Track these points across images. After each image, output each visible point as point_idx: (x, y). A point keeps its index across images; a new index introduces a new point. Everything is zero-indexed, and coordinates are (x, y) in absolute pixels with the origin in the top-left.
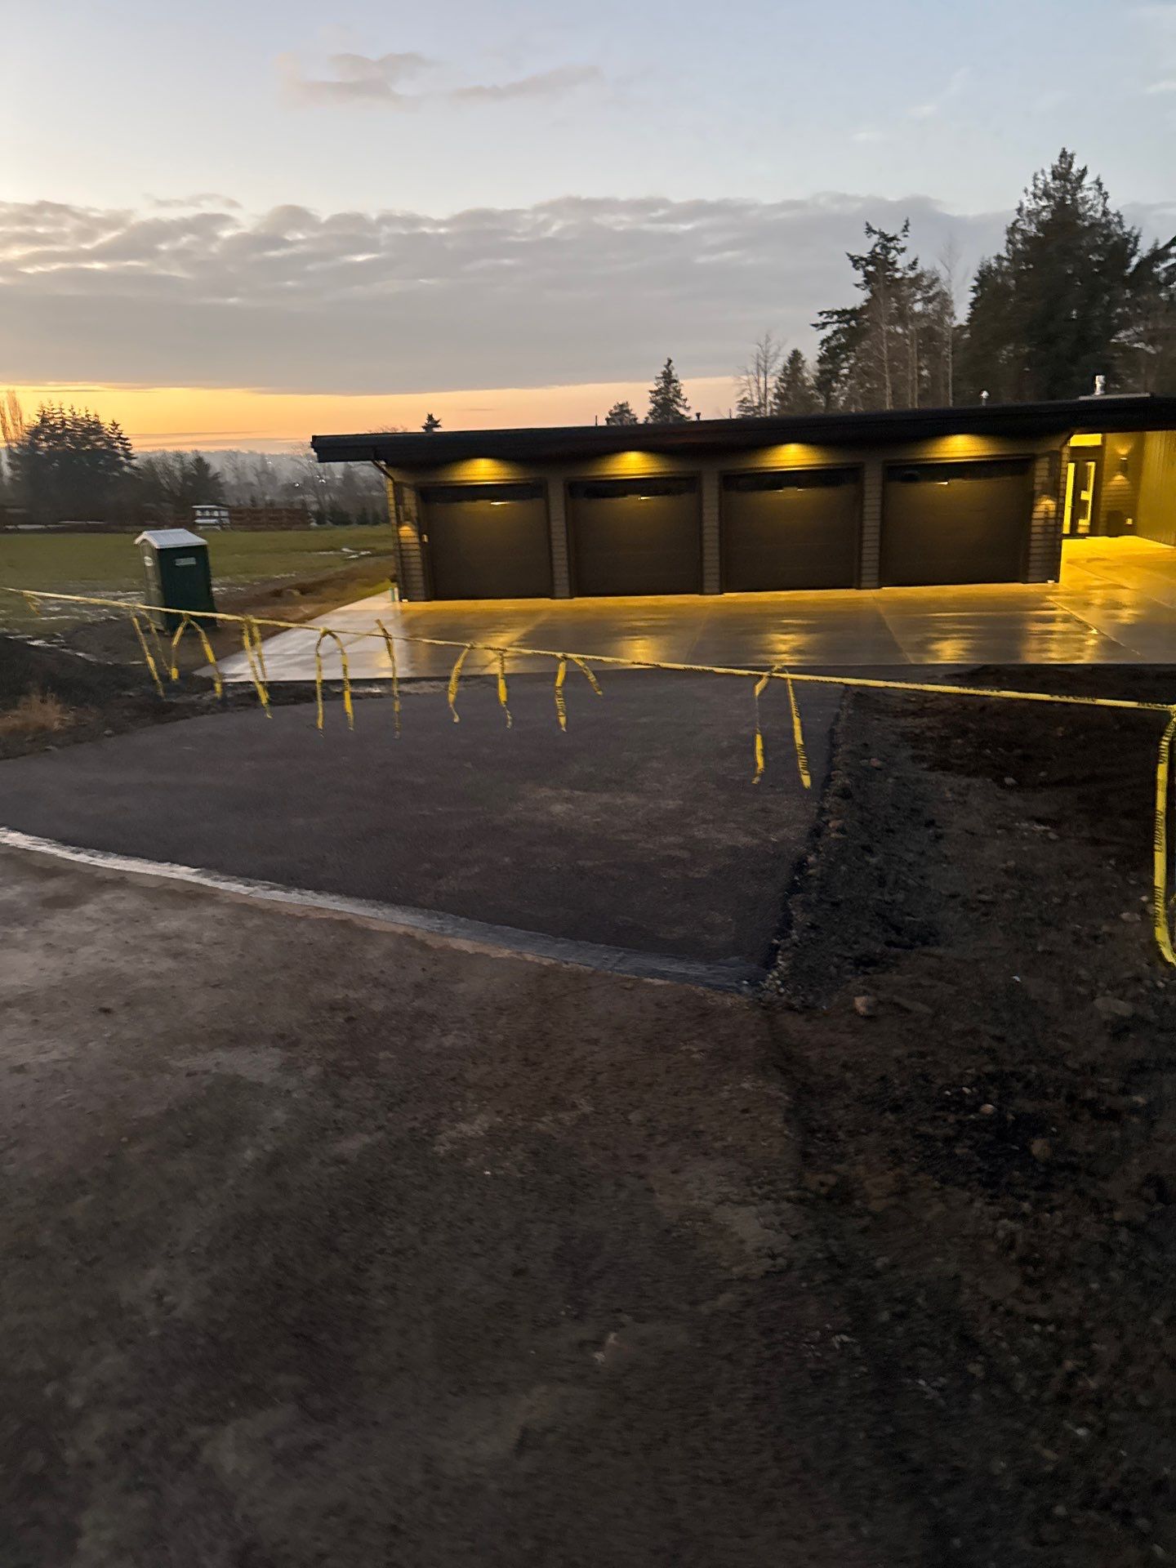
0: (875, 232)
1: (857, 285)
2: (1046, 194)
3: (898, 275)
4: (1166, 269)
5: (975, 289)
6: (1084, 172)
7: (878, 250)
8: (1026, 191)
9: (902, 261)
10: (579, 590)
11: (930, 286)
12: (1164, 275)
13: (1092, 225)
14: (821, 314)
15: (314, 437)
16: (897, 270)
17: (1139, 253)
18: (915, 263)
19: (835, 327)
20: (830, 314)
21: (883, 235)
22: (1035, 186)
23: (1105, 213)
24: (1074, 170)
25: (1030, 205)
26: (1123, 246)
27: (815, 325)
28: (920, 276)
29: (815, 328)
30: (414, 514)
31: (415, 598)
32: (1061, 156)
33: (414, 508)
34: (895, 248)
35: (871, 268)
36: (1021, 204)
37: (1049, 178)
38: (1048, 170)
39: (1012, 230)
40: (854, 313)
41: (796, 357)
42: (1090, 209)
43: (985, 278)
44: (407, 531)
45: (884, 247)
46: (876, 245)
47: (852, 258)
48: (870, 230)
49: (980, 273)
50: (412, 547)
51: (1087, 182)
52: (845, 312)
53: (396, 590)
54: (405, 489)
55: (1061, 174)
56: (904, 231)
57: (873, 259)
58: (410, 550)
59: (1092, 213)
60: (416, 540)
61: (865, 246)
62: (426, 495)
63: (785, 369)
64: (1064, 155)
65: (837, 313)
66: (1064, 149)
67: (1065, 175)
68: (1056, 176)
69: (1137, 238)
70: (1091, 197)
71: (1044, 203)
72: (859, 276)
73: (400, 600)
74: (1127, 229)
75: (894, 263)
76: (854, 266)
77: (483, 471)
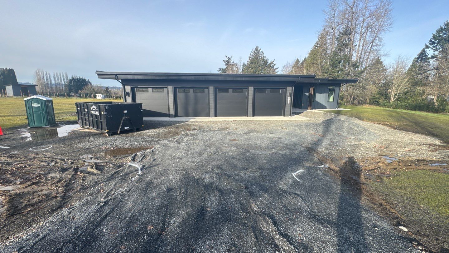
0: (227, 57)
1: (224, 65)
4: (272, 66)
8: (251, 52)
10: (177, 115)
11: (236, 66)
13: (261, 58)
14: (219, 69)
15: (97, 71)
17: (269, 63)
18: (234, 62)
19: (221, 71)
23: (263, 56)
24: (259, 49)
30: (130, 94)
39: (250, 57)
40: (224, 69)
43: (244, 65)
45: (228, 59)
51: (261, 51)
52: (222, 69)
54: (127, 86)
56: (232, 57)
57: (227, 61)
62: (134, 89)
66: (257, 46)
68: (256, 50)
69: (268, 60)
70: (261, 54)
71: (254, 54)
75: (230, 62)
76: (224, 62)
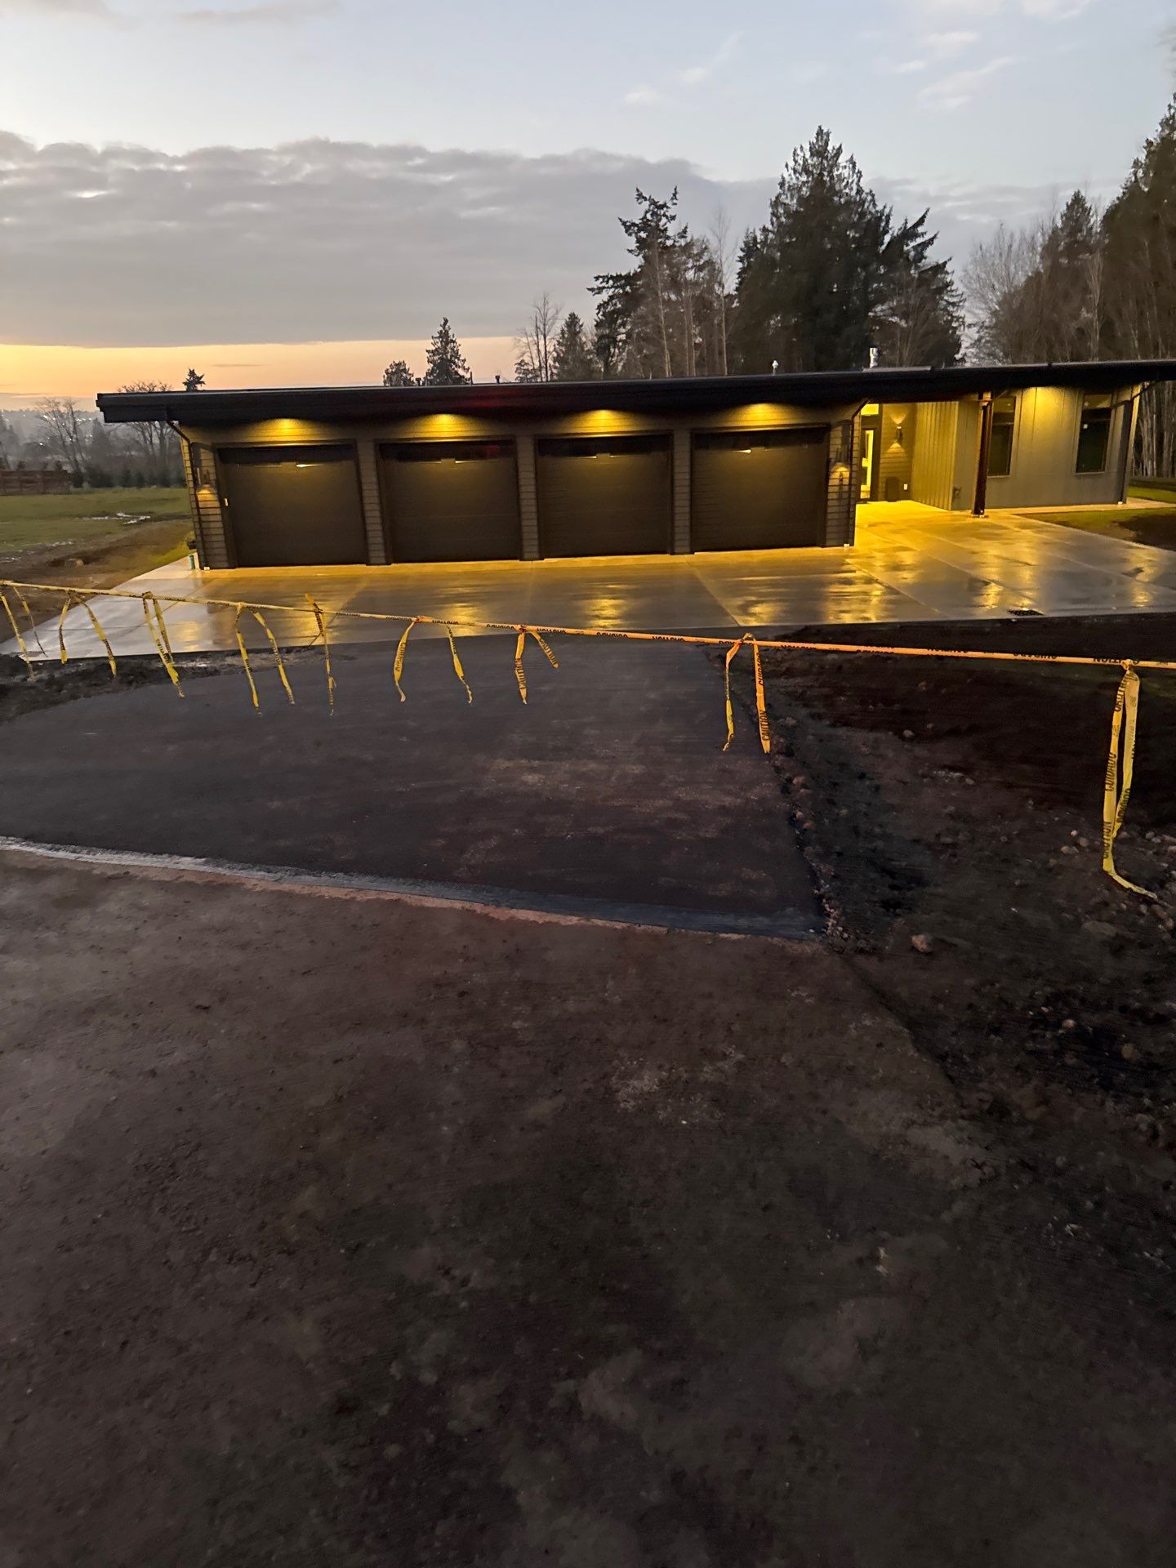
0: (645, 199)
1: (630, 251)
2: (806, 170)
3: (669, 243)
4: (914, 248)
5: (741, 260)
6: (839, 151)
7: (649, 216)
8: (787, 166)
9: (673, 229)
10: (396, 555)
11: (700, 255)
12: (912, 253)
13: (848, 203)
14: (597, 278)
15: (99, 395)
16: (668, 238)
17: (891, 232)
18: (685, 231)
19: (611, 292)
20: (607, 278)
21: (653, 203)
22: (796, 162)
23: (859, 191)
24: (830, 148)
25: (791, 179)
26: (876, 225)
27: (592, 290)
28: (689, 245)
29: (590, 292)
30: (213, 477)
31: (219, 565)
32: (818, 134)
33: (212, 470)
34: (664, 215)
35: (643, 235)
36: (783, 178)
37: (808, 155)
38: (807, 147)
39: (776, 203)
40: (629, 279)
41: (573, 321)
42: (845, 187)
43: (750, 249)
44: (206, 494)
45: (654, 214)
46: (647, 212)
47: (624, 224)
48: (640, 196)
49: (746, 243)
50: (211, 512)
51: (843, 159)
52: (619, 277)
53: (196, 555)
54: (202, 450)
55: (819, 151)
56: (672, 199)
57: (645, 225)
58: (209, 515)
59: (847, 191)
60: (217, 504)
61: (637, 213)
62: (224, 455)
63: (563, 332)
64: (820, 132)
65: (612, 277)
66: (820, 127)
67: (821, 152)
68: (814, 152)
69: (888, 217)
70: (846, 175)
71: (804, 178)
72: (632, 243)
73: (202, 568)
74: (880, 208)
75: (666, 229)
76: (626, 232)
77: (286, 431)
